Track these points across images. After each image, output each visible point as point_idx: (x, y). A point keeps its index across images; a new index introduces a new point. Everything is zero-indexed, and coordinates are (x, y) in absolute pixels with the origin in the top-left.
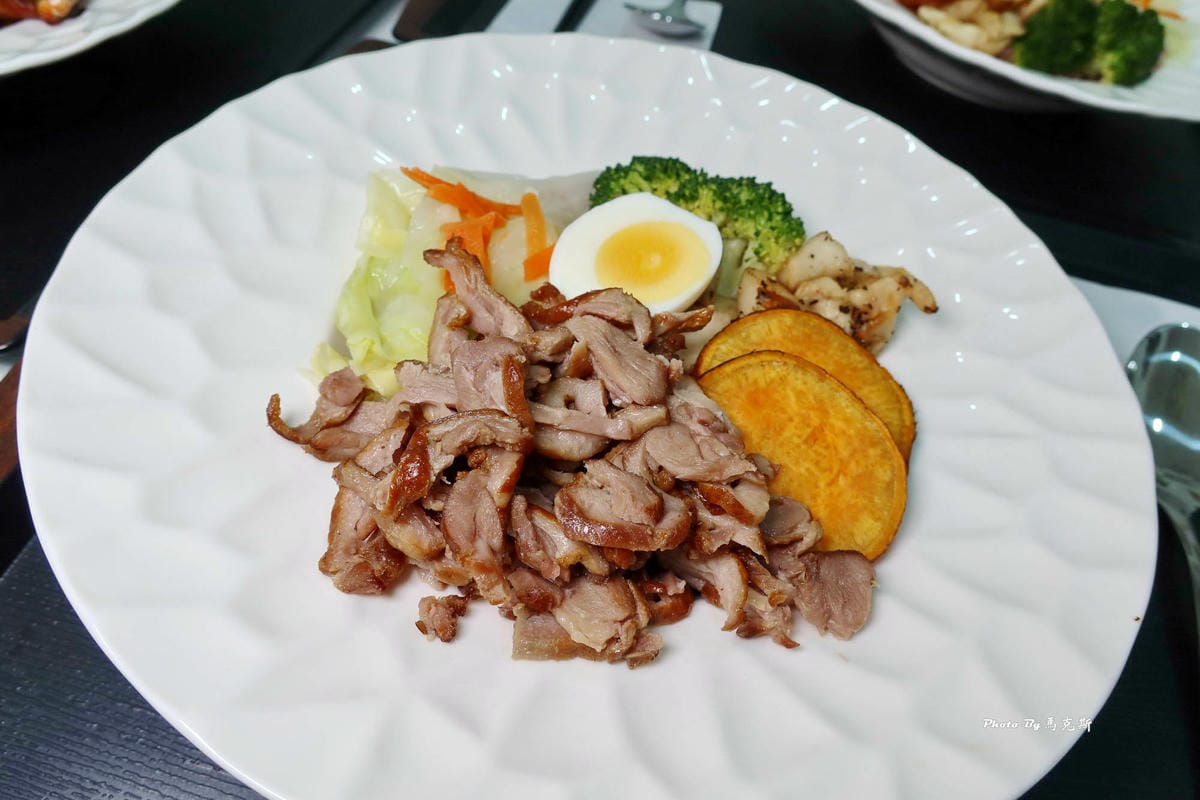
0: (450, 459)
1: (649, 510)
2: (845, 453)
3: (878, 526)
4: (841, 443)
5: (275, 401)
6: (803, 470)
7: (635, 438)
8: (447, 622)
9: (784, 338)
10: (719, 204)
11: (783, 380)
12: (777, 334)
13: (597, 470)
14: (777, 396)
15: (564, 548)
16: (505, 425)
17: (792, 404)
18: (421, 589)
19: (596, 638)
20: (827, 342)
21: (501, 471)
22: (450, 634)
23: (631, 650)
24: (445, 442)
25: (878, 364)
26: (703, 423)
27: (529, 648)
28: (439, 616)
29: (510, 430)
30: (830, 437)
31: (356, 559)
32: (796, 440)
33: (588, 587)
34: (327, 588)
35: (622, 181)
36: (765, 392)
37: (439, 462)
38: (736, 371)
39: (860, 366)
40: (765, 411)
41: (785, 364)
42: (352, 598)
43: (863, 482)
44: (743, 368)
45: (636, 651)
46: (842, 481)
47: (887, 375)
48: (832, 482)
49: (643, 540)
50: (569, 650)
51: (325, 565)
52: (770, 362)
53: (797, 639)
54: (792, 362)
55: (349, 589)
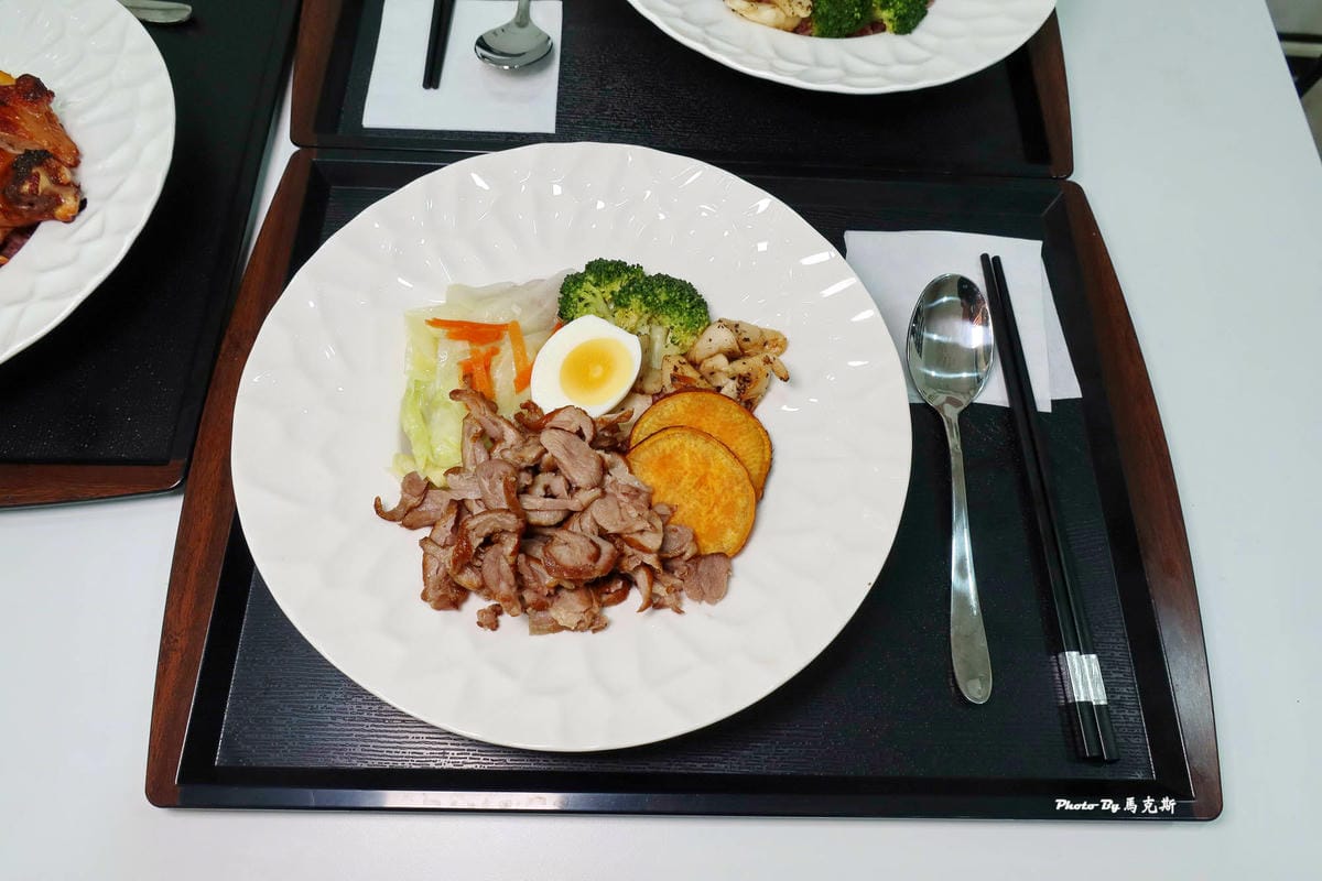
0: (482, 540)
1: (590, 558)
2: (718, 491)
3: (736, 535)
4: (716, 485)
5: (378, 500)
6: (691, 506)
7: (584, 509)
8: (491, 620)
9: (686, 412)
10: (644, 309)
11: (682, 445)
12: (681, 410)
13: (562, 535)
14: (678, 458)
15: (549, 580)
16: (508, 518)
17: (687, 464)
18: (476, 604)
19: (573, 620)
20: (716, 409)
21: (510, 544)
22: (495, 626)
23: (592, 625)
24: (478, 531)
25: (754, 417)
26: (624, 494)
27: (537, 629)
28: (488, 618)
29: (511, 522)
30: (710, 482)
31: (440, 593)
32: (688, 487)
33: (564, 594)
34: (426, 609)
35: (579, 291)
36: (670, 456)
37: (476, 542)
38: (651, 444)
39: (738, 421)
40: (669, 470)
41: (683, 434)
42: (442, 612)
43: (729, 510)
44: (655, 442)
45: (595, 624)
46: (716, 511)
47: (759, 425)
48: (710, 512)
49: (589, 573)
50: (557, 628)
51: (424, 597)
52: (673, 435)
53: (683, 609)
54: (688, 433)
55: (438, 608)
